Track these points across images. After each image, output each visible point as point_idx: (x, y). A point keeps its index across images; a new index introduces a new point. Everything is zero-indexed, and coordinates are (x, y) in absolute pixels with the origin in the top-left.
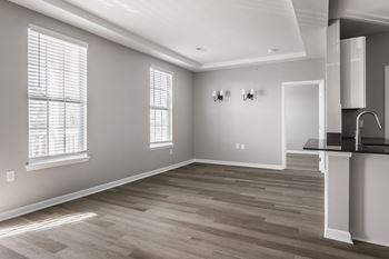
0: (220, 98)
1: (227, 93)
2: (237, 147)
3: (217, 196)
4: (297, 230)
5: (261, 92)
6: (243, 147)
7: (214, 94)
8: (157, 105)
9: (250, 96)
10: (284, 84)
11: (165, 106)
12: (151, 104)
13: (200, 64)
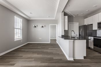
0: (35, 27)
1: (37, 26)
2: (40, 39)
3: (38, 53)
4: (62, 59)
5: (45, 26)
6: (41, 39)
7: (34, 26)
8: (17, 28)
9: (42, 27)
10: (50, 25)
11: (20, 28)
12: (15, 27)
13: (30, 18)
